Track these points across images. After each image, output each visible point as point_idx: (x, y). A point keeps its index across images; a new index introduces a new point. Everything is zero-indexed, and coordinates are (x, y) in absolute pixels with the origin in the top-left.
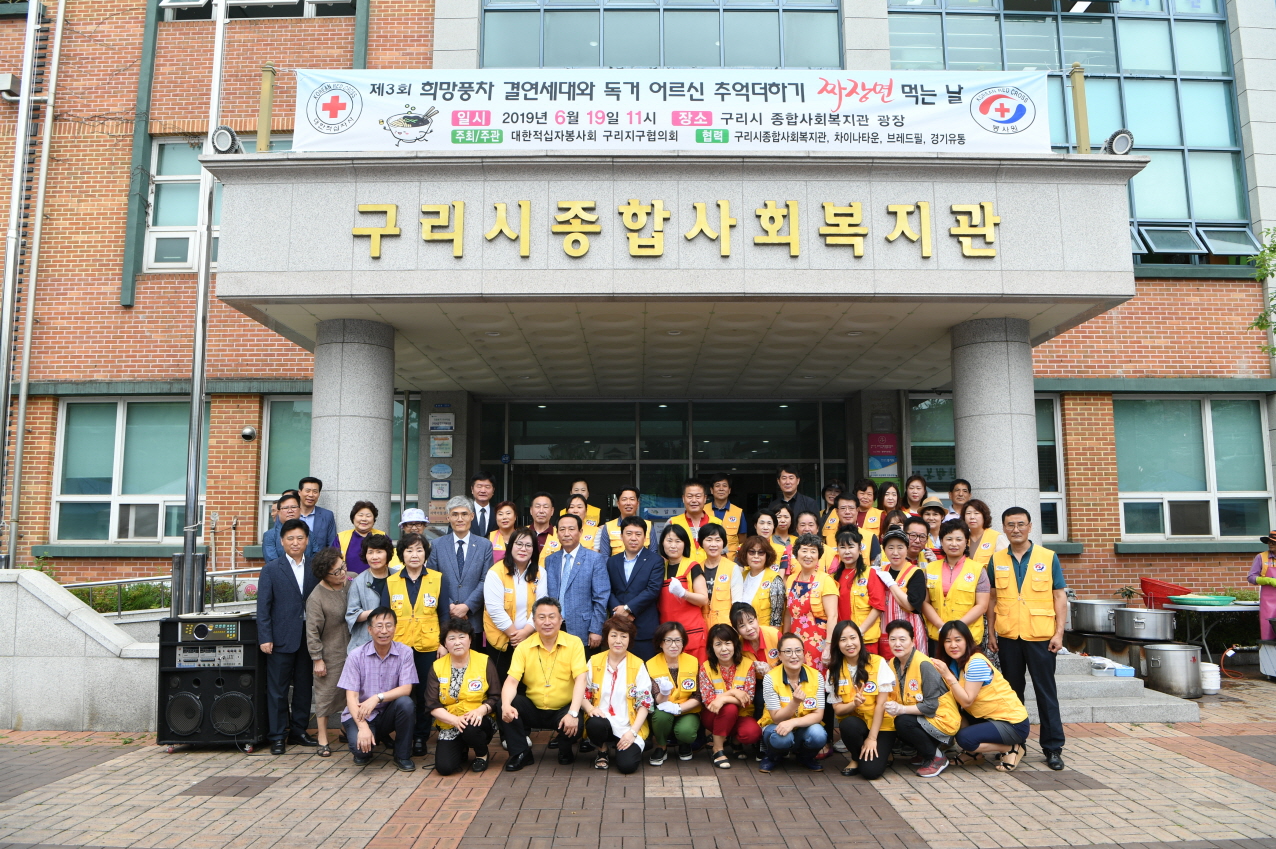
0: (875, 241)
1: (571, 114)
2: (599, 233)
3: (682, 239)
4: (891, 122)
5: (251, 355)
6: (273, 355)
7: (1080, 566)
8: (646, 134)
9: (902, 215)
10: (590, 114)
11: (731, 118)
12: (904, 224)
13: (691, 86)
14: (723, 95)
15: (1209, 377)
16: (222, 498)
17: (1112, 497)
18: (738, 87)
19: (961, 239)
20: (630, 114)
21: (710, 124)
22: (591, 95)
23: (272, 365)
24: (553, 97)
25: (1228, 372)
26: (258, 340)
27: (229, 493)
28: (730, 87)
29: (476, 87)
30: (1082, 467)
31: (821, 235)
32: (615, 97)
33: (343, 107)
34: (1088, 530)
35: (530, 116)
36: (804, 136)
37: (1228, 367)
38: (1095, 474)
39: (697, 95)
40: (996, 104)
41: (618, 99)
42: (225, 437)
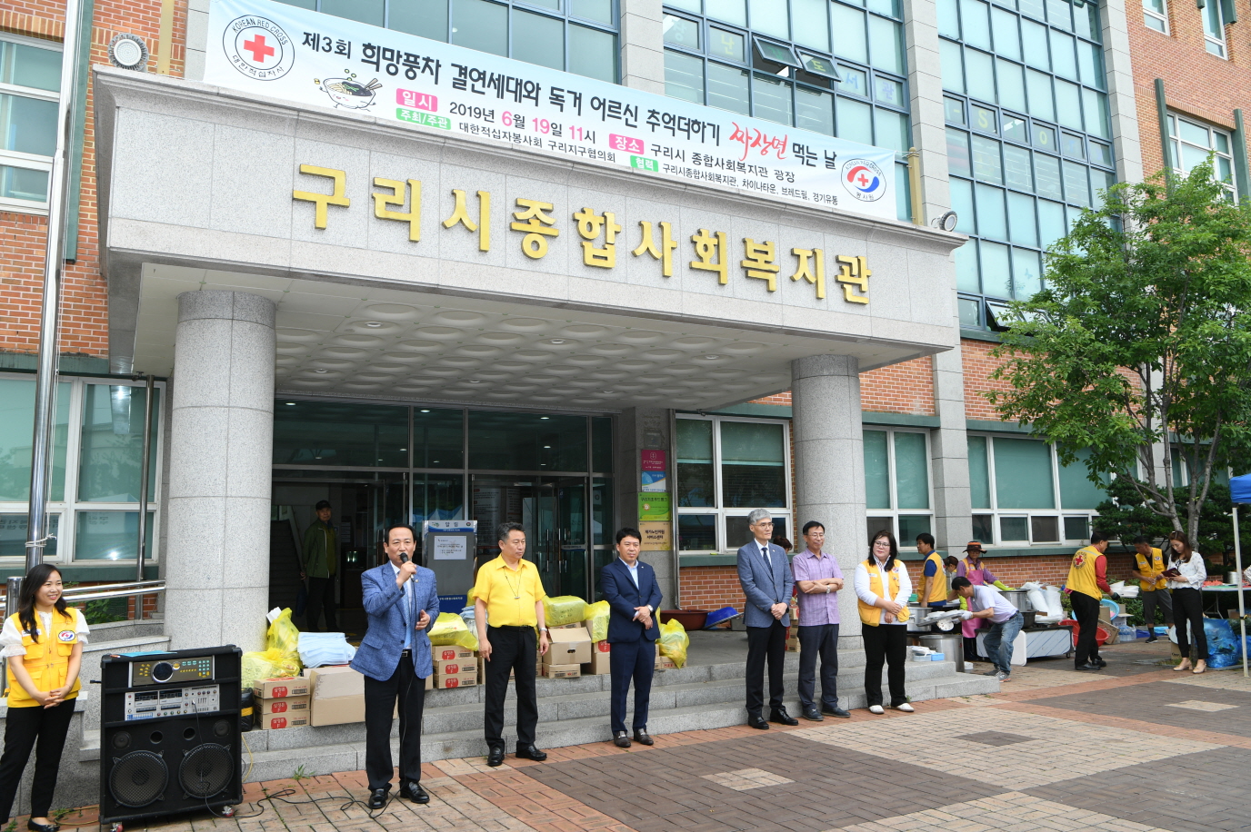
0: (783, 279)
1: (517, 118)
2: (555, 237)
3: (629, 255)
4: (785, 178)
8: (586, 151)
9: (803, 258)
10: (536, 120)
11: (659, 151)
12: (806, 267)
13: (627, 109)
14: (653, 124)
15: (895, 412)
18: (667, 119)
19: (845, 286)
20: (572, 128)
21: (642, 152)
22: (536, 99)
24: (500, 95)
25: (908, 409)
28: (660, 117)
29: (422, 63)
31: (742, 267)
32: (559, 107)
33: (271, 51)
35: (477, 111)
36: (718, 178)
37: (908, 405)
39: (631, 121)
40: (858, 175)
41: (562, 110)
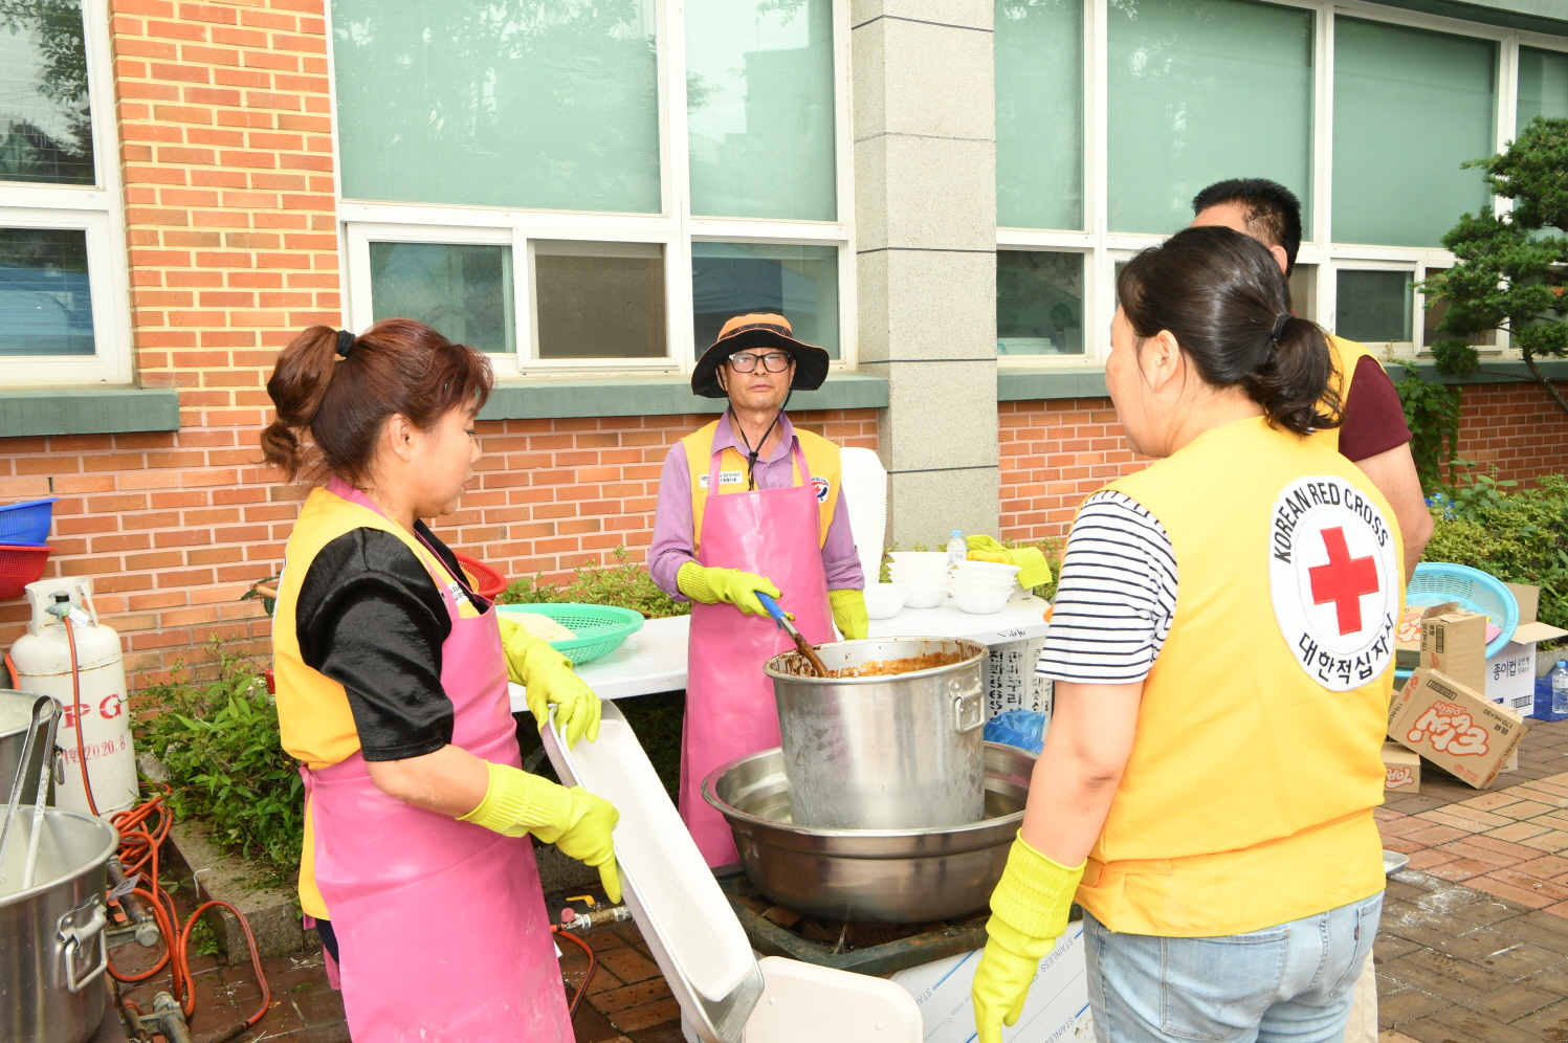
7: (174, 479)
17: (309, 214)
30: (182, 85)
34: (209, 339)
38: (240, 120)
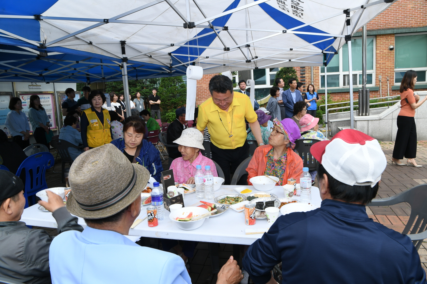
5: (391, 20)
6: (399, 19)
16: (382, 70)
23: (399, 23)
26: (393, 15)
27: (385, 69)
42: (382, 50)
